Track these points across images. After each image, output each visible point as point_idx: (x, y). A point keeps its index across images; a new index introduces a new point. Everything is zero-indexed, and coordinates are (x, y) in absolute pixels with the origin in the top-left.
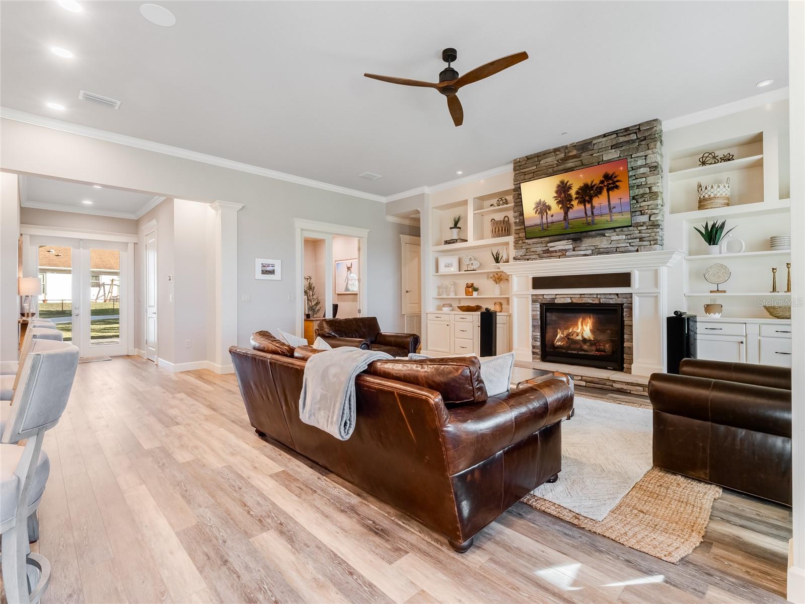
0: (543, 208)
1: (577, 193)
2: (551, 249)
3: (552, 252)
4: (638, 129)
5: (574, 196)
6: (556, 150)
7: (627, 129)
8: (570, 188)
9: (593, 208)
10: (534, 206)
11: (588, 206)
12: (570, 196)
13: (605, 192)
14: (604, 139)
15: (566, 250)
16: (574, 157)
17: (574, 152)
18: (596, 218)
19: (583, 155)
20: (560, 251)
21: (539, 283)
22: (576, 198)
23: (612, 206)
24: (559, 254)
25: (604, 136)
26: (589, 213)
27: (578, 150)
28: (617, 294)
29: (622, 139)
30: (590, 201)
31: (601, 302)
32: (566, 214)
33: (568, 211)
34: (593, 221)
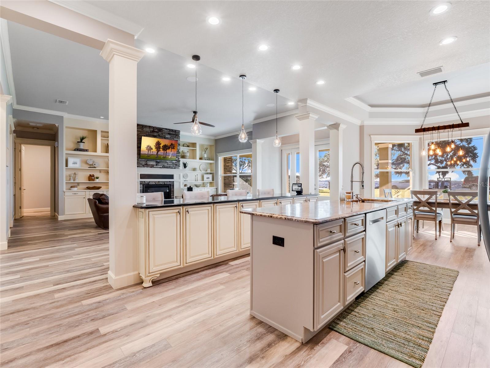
0: (149, 148)
1: (162, 146)
2: (148, 164)
3: (148, 165)
4: (175, 131)
5: (161, 147)
6: (150, 127)
7: (172, 130)
8: (160, 144)
9: (166, 153)
10: (146, 147)
11: (165, 152)
12: (160, 147)
13: (171, 149)
14: (166, 130)
15: (154, 165)
16: (156, 132)
17: (156, 130)
18: (167, 156)
19: (159, 132)
20: (151, 165)
21: (142, 176)
22: (162, 148)
23: (172, 154)
24: (151, 166)
25: (166, 129)
26: (165, 154)
27: (158, 130)
28: (170, 181)
29: (171, 133)
30: (166, 150)
31: (165, 183)
32: (158, 153)
33: (158, 152)
34: (166, 157)
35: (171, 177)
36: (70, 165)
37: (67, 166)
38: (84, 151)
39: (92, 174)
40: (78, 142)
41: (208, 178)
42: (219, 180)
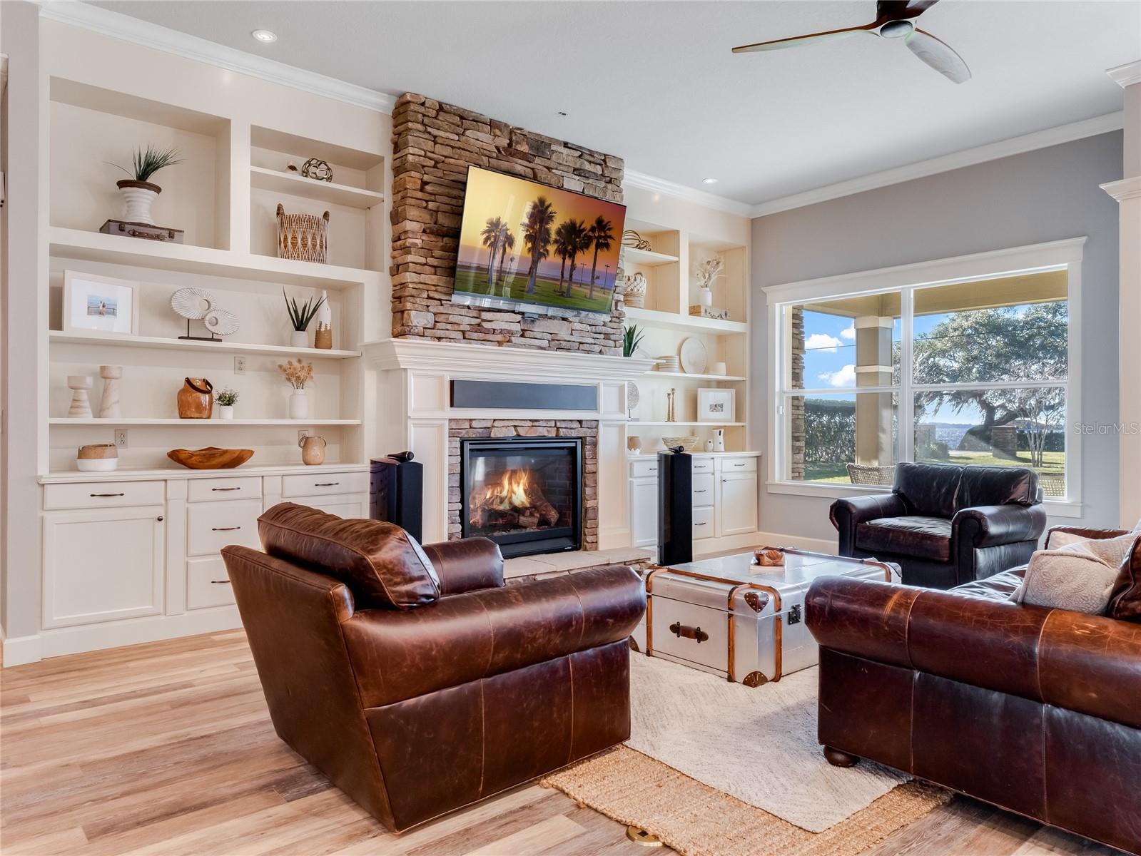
0: (497, 235)
1: (559, 232)
2: (486, 325)
3: (487, 331)
4: (604, 160)
5: (553, 236)
6: (493, 125)
7: (592, 153)
8: (551, 218)
9: (573, 267)
10: (485, 227)
11: (568, 262)
12: (548, 232)
13: (593, 247)
14: (565, 151)
15: (511, 333)
16: (524, 156)
17: (524, 148)
18: (574, 287)
19: (537, 160)
20: (502, 331)
21: (459, 393)
22: (556, 241)
23: (596, 274)
24: (499, 338)
25: (566, 145)
26: (567, 275)
27: (531, 148)
28: (580, 422)
29: (587, 166)
30: (572, 256)
31: (562, 433)
32: (535, 263)
33: (539, 259)
34: (569, 289)
35: (586, 396)
36: (78, 320)
37: (56, 322)
38: (158, 238)
39: (197, 375)
40: (122, 184)
41: (717, 407)
42: (777, 416)
